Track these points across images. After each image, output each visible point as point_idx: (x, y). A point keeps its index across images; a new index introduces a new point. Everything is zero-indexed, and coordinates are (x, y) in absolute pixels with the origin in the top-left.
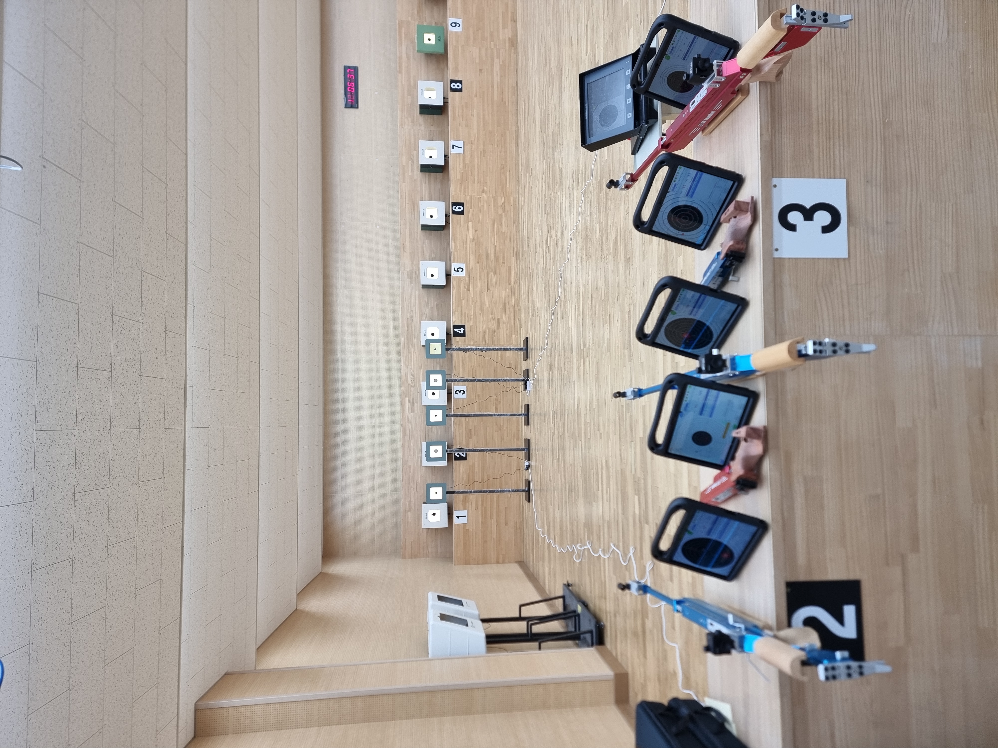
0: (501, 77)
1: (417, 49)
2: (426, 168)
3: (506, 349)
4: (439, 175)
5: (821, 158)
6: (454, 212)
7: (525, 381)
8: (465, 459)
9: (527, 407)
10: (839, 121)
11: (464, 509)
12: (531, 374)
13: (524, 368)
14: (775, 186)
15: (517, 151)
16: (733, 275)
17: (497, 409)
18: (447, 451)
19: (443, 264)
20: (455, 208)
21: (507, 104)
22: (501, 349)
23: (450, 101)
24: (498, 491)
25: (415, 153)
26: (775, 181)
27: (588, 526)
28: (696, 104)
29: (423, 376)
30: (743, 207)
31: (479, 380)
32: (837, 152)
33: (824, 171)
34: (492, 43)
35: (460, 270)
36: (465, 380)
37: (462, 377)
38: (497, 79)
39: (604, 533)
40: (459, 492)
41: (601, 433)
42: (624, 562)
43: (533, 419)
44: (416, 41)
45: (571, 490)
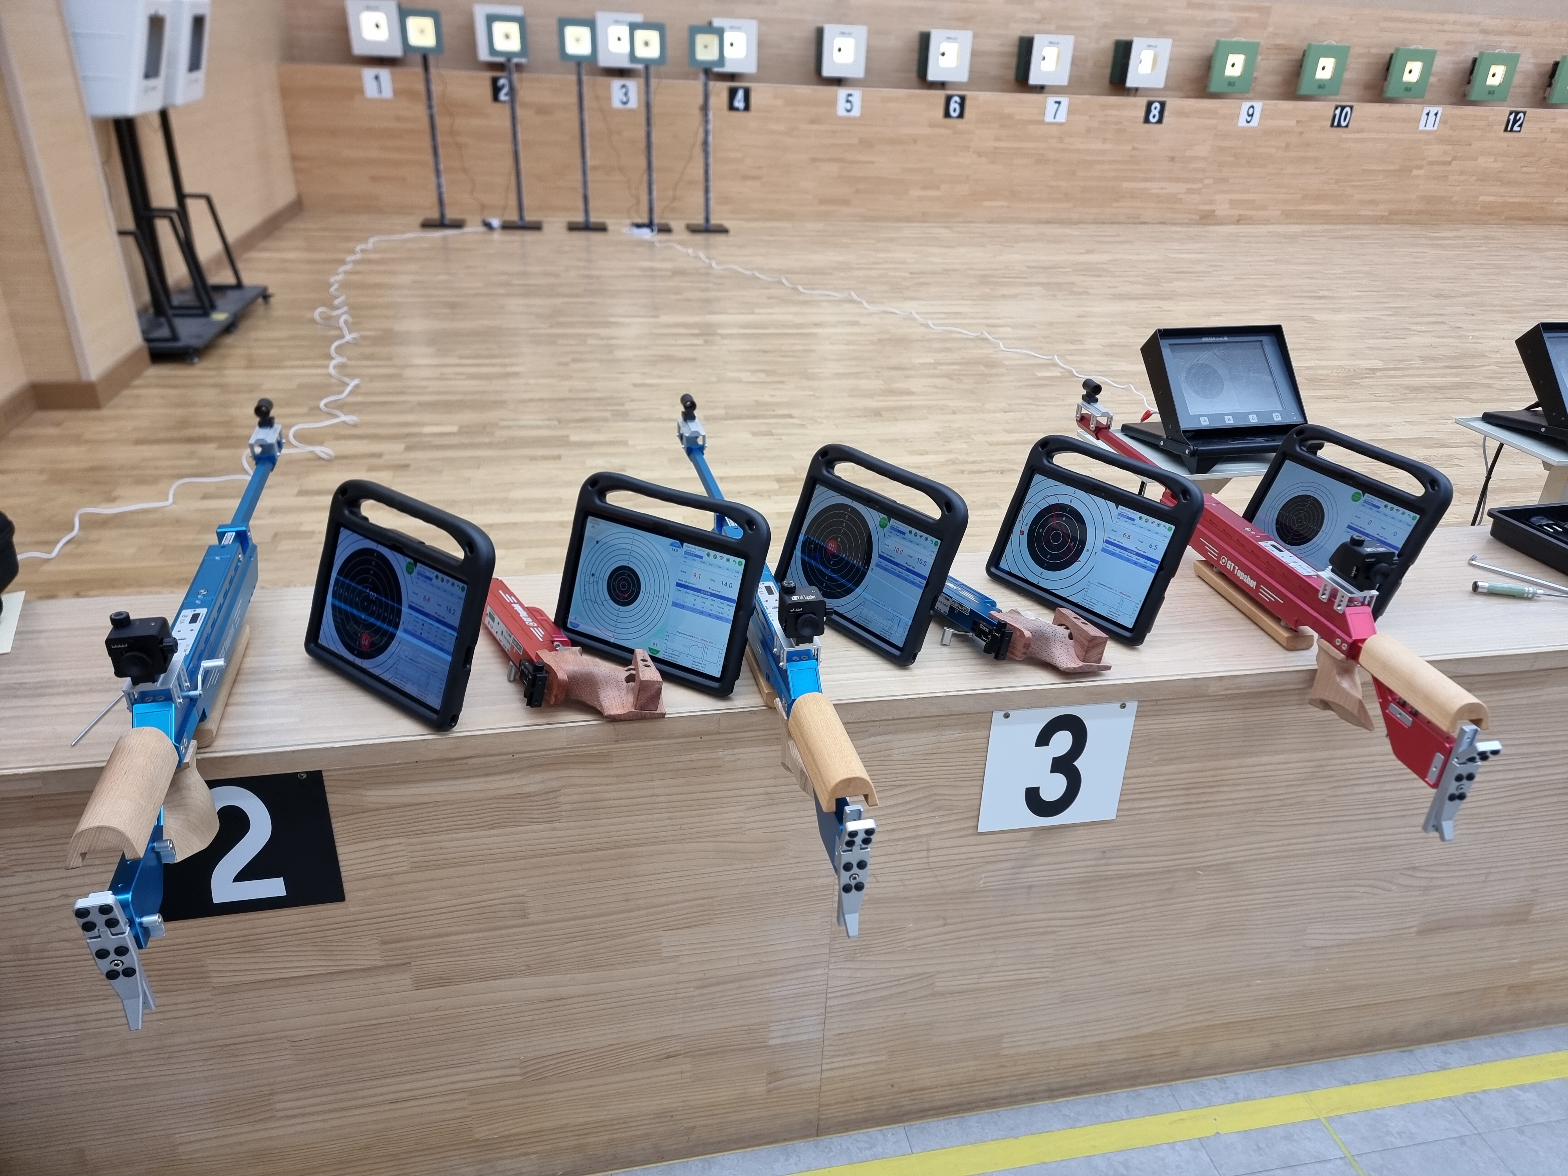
0: (1158, 195)
1: (1222, 39)
2: (1025, 47)
3: (707, 191)
4: (1011, 74)
5: (1157, 778)
6: (949, 99)
7: (650, 225)
8: (496, 98)
9: (601, 228)
10: (1215, 801)
11: (396, 92)
12: (664, 237)
13: (673, 224)
14: (1123, 706)
15: (1039, 222)
16: (954, 635)
17: (595, 168)
18: (509, 60)
19: (859, 72)
20: (956, 102)
21: (1114, 204)
22: (707, 179)
23: (1131, 100)
24: (437, 164)
25: (1052, 27)
26: (1132, 706)
27: (388, 338)
28: (1276, 553)
29: (654, 18)
30: (1094, 653)
31: (649, 135)
32: (1162, 802)
33: (1135, 784)
34: (1211, 181)
35: (848, 106)
36: (648, 106)
37: (655, 100)
38: (1155, 187)
39: (377, 366)
40: (428, 82)
41: (567, 364)
42: (326, 405)
43: (580, 238)
44: (1235, 39)
45: (453, 306)
